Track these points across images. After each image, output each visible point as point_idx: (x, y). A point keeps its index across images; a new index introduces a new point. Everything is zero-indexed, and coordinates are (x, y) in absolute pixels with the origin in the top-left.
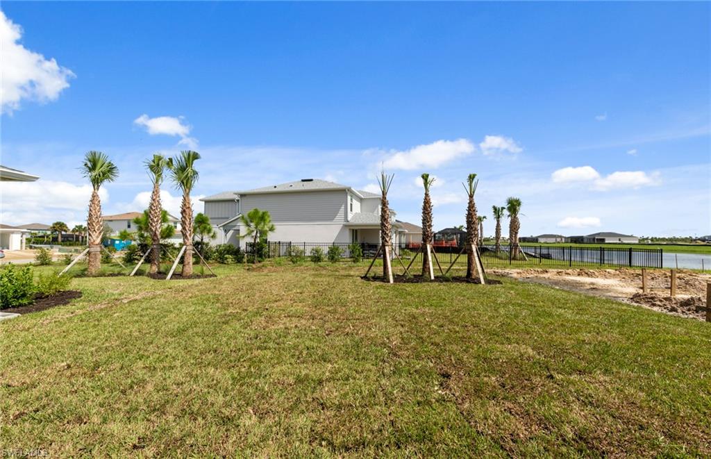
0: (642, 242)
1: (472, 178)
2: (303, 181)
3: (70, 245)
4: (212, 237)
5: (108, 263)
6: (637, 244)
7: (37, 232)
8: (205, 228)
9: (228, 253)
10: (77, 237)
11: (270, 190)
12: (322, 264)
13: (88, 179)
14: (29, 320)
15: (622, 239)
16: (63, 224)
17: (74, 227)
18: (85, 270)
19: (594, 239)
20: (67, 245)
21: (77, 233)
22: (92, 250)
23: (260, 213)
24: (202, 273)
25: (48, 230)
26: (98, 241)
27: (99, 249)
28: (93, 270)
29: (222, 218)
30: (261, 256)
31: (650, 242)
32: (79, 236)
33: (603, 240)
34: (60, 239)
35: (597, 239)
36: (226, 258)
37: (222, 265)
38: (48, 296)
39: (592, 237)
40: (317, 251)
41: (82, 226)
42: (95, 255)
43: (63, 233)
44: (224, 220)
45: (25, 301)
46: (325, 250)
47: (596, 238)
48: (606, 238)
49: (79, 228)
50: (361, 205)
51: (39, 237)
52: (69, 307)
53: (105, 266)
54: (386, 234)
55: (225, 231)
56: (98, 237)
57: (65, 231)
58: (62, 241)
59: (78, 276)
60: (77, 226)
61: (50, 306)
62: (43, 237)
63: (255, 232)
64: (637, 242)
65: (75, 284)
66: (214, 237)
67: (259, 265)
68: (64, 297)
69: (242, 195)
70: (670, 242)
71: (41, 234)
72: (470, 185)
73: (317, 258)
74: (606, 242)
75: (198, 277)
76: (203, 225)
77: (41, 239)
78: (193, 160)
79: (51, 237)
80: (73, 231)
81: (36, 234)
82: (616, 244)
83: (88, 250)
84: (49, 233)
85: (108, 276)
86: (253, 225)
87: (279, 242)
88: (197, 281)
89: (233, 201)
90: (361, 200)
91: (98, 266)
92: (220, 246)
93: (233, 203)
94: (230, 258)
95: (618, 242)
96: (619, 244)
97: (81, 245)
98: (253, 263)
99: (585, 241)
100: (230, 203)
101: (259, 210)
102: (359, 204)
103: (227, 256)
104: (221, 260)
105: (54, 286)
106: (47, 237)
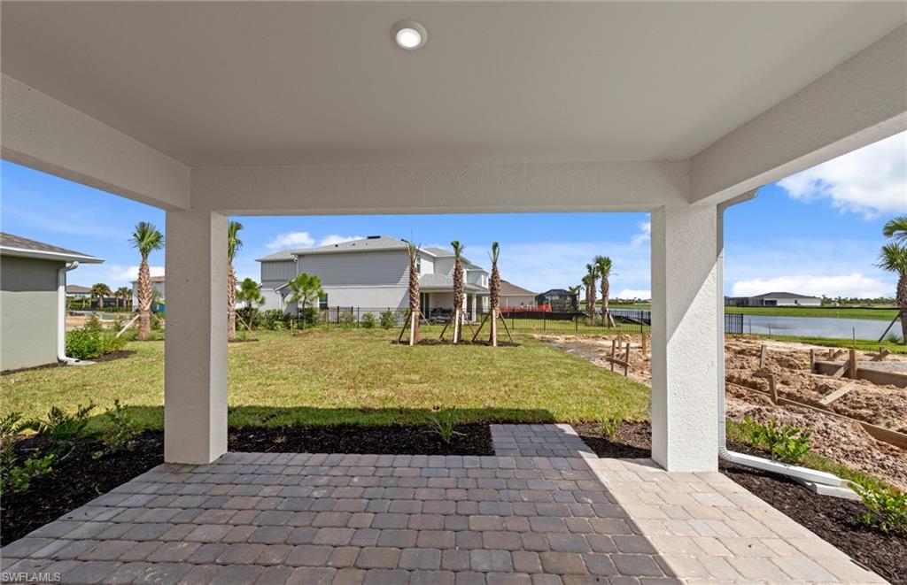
0: (826, 305)
1: (495, 246)
2: (370, 238)
3: (114, 311)
4: (260, 302)
5: (157, 329)
6: (818, 308)
7: (73, 295)
8: (252, 294)
9: (277, 320)
10: (121, 302)
11: (330, 250)
12: (372, 330)
13: (138, 249)
14: (103, 365)
15: (799, 301)
16: (105, 286)
17: (116, 290)
18: (136, 335)
19: (762, 301)
20: (109, 311)
21: (121, 297)
22: (142, 316)
23: (309, 279)
24: (244, 337)
25: (88, 293)
26: (148, 307)
27: (148, 315)
28: (144, 336)
29: (280, 281)
30: (310, 321)
31: (838, 305)
32: (123, 300)
33: (774, 302)
34: (101, 304)
35: (766, 301)
36: (276, 324)
37: (270, 331)
38: (110, 353)
39: (760, 299)
40: (369, 317)
41: (126, 288)
42: (145, 321)
43: (105, 296)
44: (282, 283)
45: (96, 355)
46: (377, 316)
47: (765, 299)
48: (778, 300)
49: (123, 291)
50: (434, 265)
51: (77, 301)
52: (129, 359)
53: (154, 332)
54: (413, 300)
55: (283, 295)
56: (147, 304)
57: (107, 294)
58: (104, 306)
59: (131, 340)
60: (120, 289)
61: (113, 359)
62: (81, 301)
63: (303, 297)
64: (819, 304)
65: (129, 346)
66: (262, 302)
67: (308, 330)
68: (124, 354)
69: (301, 256)
70: (866, 305)
71: (78, 298)
72: (494, 252)
73: (369, 324)
74: (778, 304)
75: (240, 341)
76: (251, 290)
77: (78, 304)
78: (236, 230)
79: (90, 301)
80: (116, 294)
81: (73, 298)
82: (791, 307)
83: (138, 316)
84: (88, 296)
85: (158, 340)
86: (301, 290)
87: (338, 308)
88: (237, 344)
89: (292, 261)
90: (434, 260)
91: (148, 331)
92: (269, 312)
93: (292, 264)
94: (279, 324)
95: (794, 304)
96: (795, 307)
97: (126, 311)
98: (302, 329)
99: (751, 303)
100: (290, 264)
101: (307, 274)
102: (431, 264)
103: (276, 322)
104: (271, 327)
105: (115, 345)
106: (86, 301)
